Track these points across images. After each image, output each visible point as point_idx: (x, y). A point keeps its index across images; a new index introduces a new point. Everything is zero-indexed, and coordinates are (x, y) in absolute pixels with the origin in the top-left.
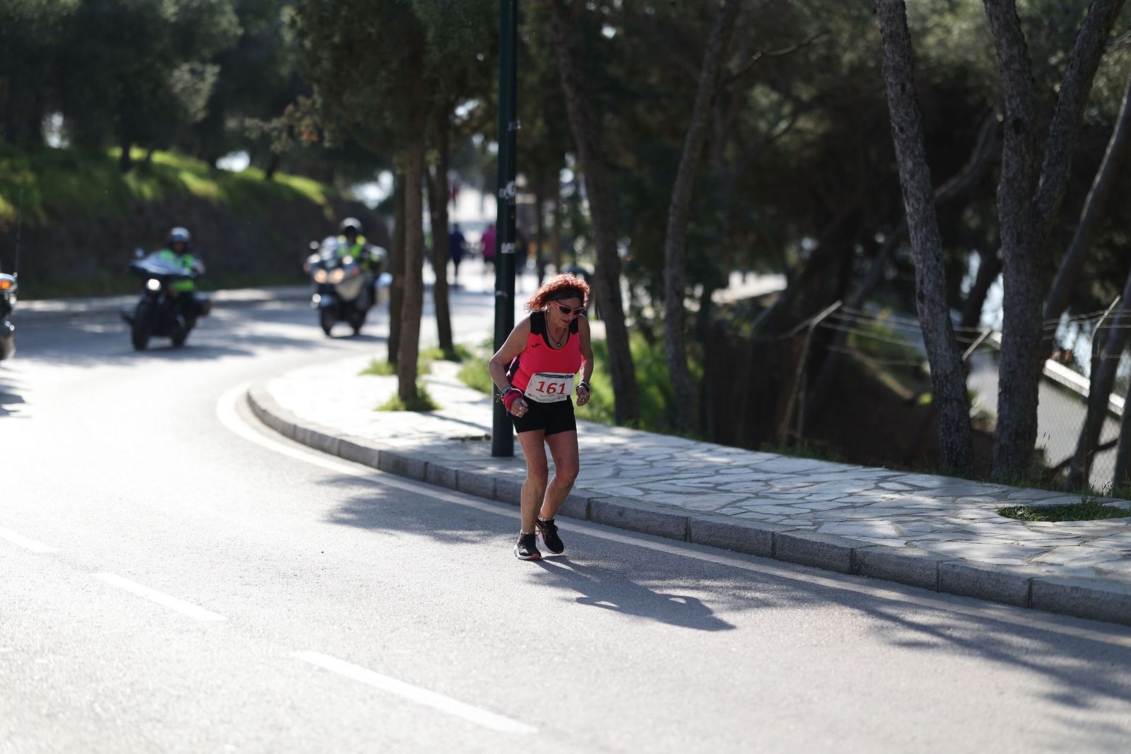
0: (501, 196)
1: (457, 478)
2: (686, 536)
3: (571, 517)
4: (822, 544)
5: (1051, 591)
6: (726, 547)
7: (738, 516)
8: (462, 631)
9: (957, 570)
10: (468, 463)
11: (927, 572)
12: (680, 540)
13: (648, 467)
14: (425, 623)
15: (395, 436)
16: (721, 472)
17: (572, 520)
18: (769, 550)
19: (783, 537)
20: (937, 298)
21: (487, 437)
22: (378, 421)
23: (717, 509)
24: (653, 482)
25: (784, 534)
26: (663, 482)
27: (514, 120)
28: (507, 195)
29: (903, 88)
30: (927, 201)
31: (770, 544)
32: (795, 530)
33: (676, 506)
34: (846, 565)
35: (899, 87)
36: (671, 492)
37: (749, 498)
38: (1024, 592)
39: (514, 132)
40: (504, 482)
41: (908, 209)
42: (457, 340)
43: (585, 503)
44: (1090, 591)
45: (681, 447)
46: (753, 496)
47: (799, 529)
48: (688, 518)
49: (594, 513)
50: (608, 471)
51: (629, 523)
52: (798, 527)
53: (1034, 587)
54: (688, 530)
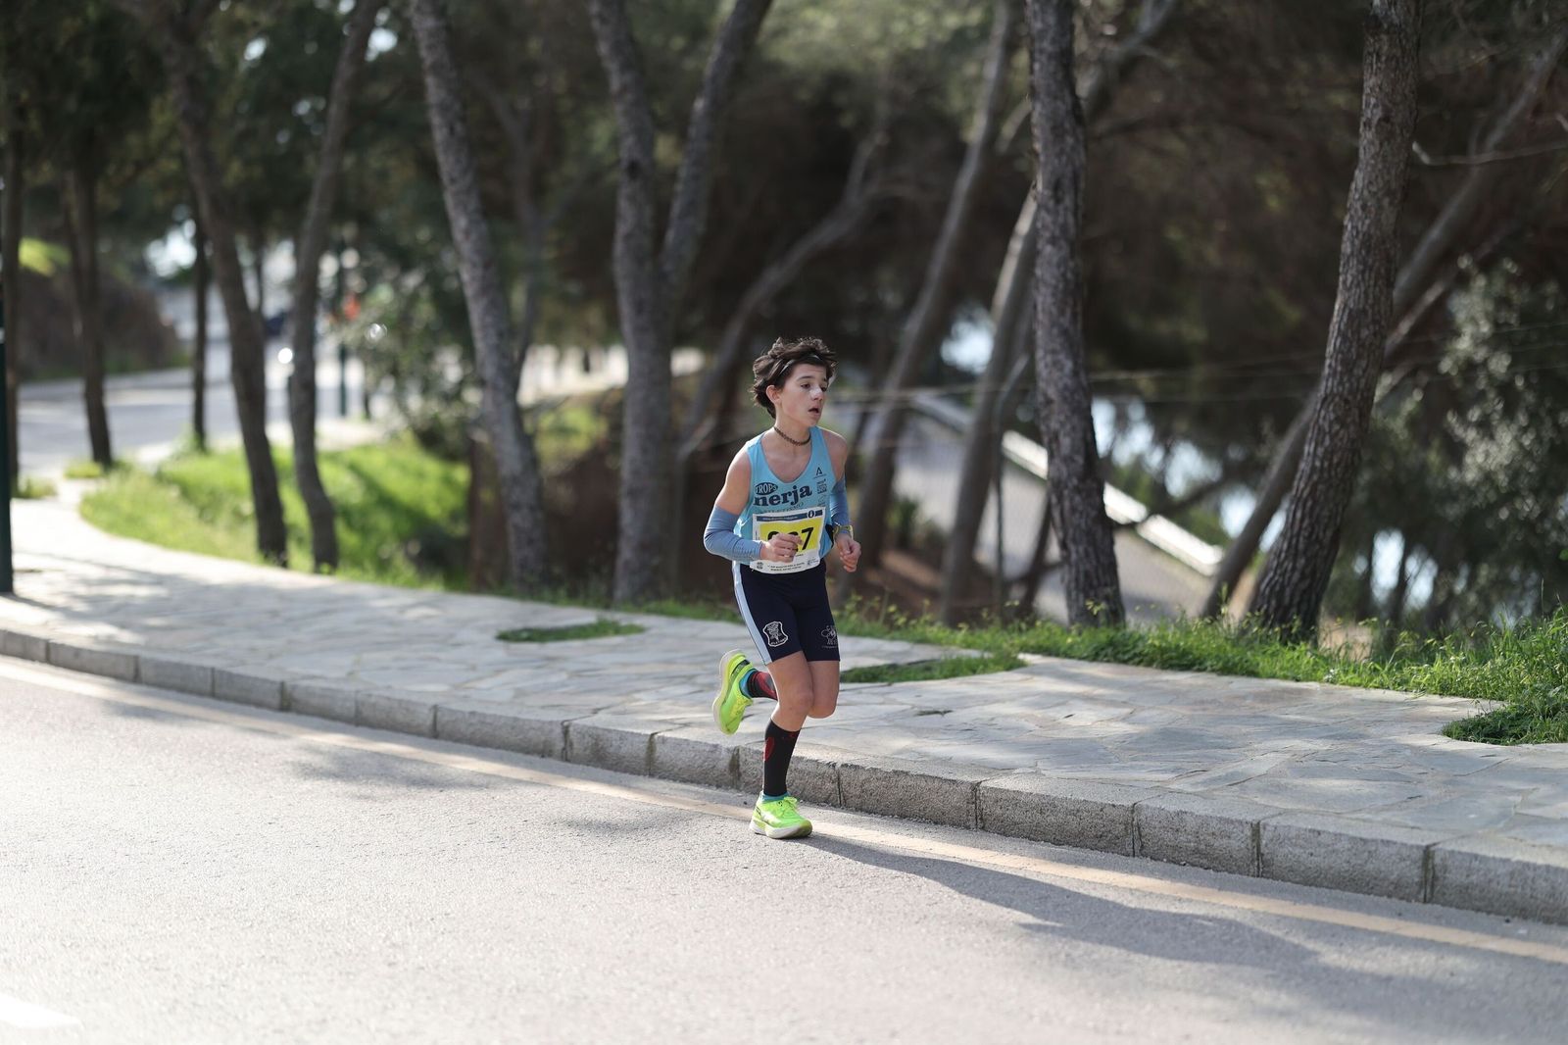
3: (33, 659)
4: (256, 679)
5: (454, 718)
9: (373, 700)
11: (348, 704)
18: (208, 688)
19: (222, 672)
20: (501, 383)
25: (224, 668)
29: (452, 130)
30: (487, 266)
31: (209, 680)
32: (238, 665)
34: (276, 701)
35: (445, 131)
38: (429, 722)
41: (466, 276)
43: (42, 646)
44: (484, 715)
48: (136, 658)
49: (53, 656)
52: (246, 661)
53: (439, 714)
54: (137, 671)
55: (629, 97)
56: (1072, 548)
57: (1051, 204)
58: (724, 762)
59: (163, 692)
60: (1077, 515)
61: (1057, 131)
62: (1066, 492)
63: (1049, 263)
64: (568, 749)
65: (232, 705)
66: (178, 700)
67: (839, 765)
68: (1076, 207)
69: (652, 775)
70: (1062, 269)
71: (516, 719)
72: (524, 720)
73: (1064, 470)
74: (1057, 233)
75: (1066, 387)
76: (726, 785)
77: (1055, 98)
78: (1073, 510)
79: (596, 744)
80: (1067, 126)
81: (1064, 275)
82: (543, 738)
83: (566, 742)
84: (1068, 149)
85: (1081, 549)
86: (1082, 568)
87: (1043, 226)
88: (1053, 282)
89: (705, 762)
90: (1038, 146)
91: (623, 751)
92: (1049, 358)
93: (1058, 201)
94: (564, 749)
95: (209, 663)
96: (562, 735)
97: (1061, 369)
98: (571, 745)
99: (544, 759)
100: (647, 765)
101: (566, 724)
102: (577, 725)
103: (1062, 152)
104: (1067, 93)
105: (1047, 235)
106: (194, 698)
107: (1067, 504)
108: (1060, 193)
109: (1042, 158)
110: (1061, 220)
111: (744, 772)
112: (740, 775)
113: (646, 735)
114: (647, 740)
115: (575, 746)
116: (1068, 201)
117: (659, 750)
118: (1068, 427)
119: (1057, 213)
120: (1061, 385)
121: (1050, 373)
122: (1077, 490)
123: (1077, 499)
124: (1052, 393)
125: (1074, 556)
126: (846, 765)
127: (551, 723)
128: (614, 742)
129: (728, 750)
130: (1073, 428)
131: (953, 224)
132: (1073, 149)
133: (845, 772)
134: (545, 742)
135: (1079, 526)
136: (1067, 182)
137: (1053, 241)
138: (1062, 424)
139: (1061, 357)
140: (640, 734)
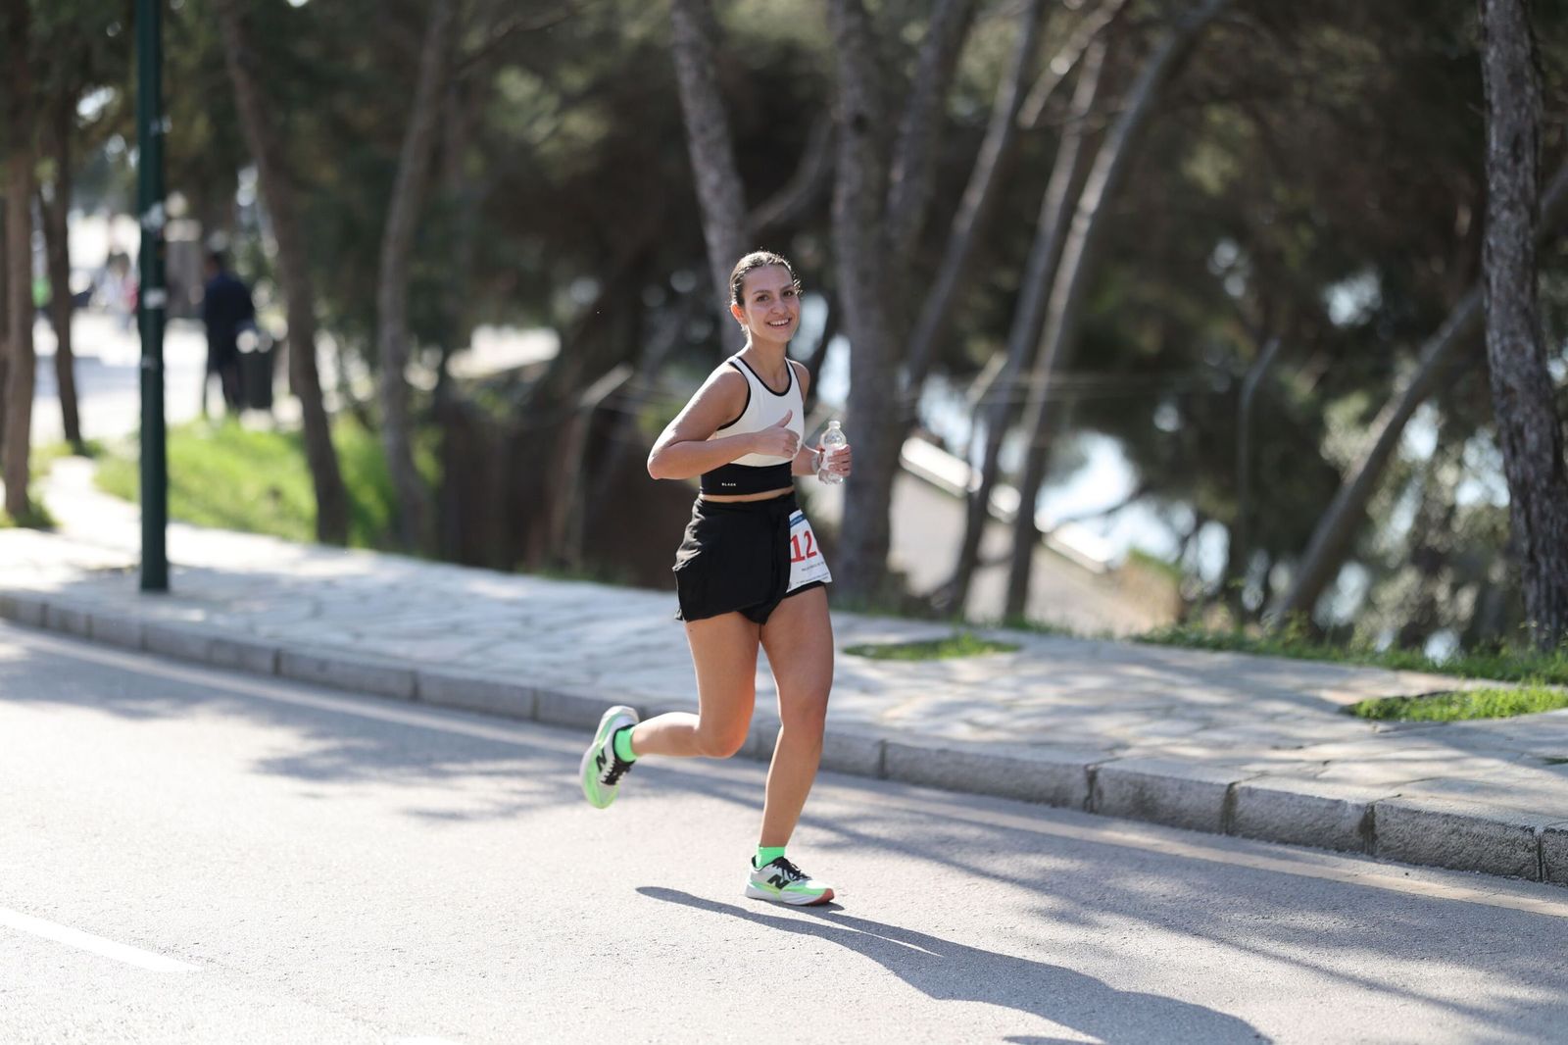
0: (145, 223)
1: (89, 623)
2: (413, 695)
4: (601, 702)
5: (912, 757)
7: (487, 666)
8: (96, 836)
10: (105, 604)
12: (407, 701)
13: (361, 603)
14: (44, 827)
18: (529, 711)
19: (548, 694)
21: (132, 567)
23: (459, 657)
25: (549, 689)
26: (382, 624)
27: (159, 118)
28: (155, 223)
29: (702, 73)
30: (740, 229)
31: (531, 704)
33: (399, 656)
36: (394, 638)
37: (501, 642)
38: (874, 761)
39: (160, 138)
40: (157, 628)
41: (712, 240)
42: (89, 430)
43: (271, 655)
49: (285, 667)
50: (305, 608)
52: (569, 680)
53: (889, 752)
55: (855, 43)
56: (1542, 560)
57: (1509, 163)
58: (1352, 821)
60: (1548, 522)
61: (1516, 79)
62: (1533, 496)
63: (1506, 231)
64: (1095, 797)
67: (1539, 831)
68: (1536, 166)
69: (1231, 833)
70: (1521, 239)
71: (1011, 760)
72: (1025, 763)
73: (1531, 469)
74: (1516, 196)
75: (1530, 374)
76: (1352, 849)
77: (1514, 42)
78: (1543, 516)
79: (1143, 795)
80: (1527, 74)
81: (1523, 245)
82: (1054, 784)
83: (1091, 790)
84: (1528, 101)
85: (1553, 561)
86: (1553, 583)
87: (1498, 189)
88: (1511, 253)
89: (1319, 819)
90: (1494, 97)
91: (1185, 802)
92: (1507, 341)
93: (1517, 159)
94: (1089, 797)
96: (1085, 781)
97: (1523, 352)
98: (1100, 793)
99: (1054, 810)
100: (1222, 821)
101: (1091, 768)
102: (1107, 770)
103: (1521, 104)
104: (1526, 36)
105: (1504, 198)
107: (1535, 510)
108: (1520, 152)
109: (1497, 110)
110: (1520, 181)
111: (1383, 834)
112: (1375, 837)
113: (1222, 786)
114: (1224, 790)
115: (1107, 794)
116: (1528, 160)
117: (1242, 804)
118: (1535, 420)
119: (1516, 174)
120: (1524, 372)
121: (1509, 358)
122: (1547, 493)
123: (1547, 503)
124: (1513, 380)
125: (1544, 570)
126: (1554, 831)
127: (1068, 766)
128: (1170, 793)
129: (1358, 807)
130: (1541, 422)
131: (975, 197)
132: (1533, 100)
133: (1550, 839)
134: (1057, 789)
135: (1550, 534)
136: (1527, 139)
137: (1511, 206)
138: (1528, 417)
139: (1522, 339)
140: (1211, 784)
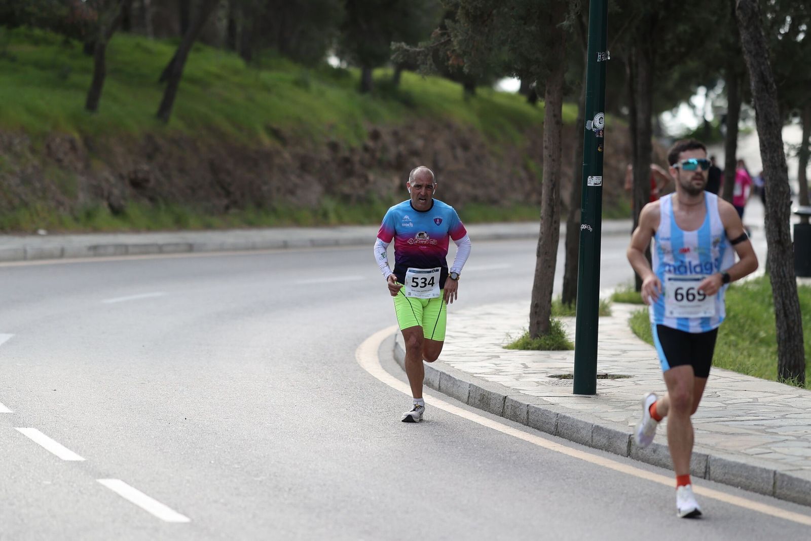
0: (588, 128)
1: (528, 413)
2: (706, 473)
3: (616, 453)
6: (736, 485)
7: (760, 456)
10: (545, 399)
12: (701, 477)
13: (721, 409)
15: (498, 372)
16: (787, 416)
17: (615, 456)
18: (771, 488)
19: (783, 475)
21: (567, 373)
22: (498, 357)
23: (745, 449)
24: (708, 422)
25: (784, 472)
26: (719, 423)
27: (604, 50)
28: (594, 127)
32: (797, 470)
33: (709, 445)
36: (717, 432)
37: (787, 440)
40: (564, 417)
45: (773, 392)
46: (794, 438)
47: (802, 469)
48: (708, 456)
51: (661, 460)
52: (803, 467)
54: (707, 468)
59: (730, 488)
65: (791, 504)
66: (744, 496)
95: (772, 467)
106: (757, 495)
